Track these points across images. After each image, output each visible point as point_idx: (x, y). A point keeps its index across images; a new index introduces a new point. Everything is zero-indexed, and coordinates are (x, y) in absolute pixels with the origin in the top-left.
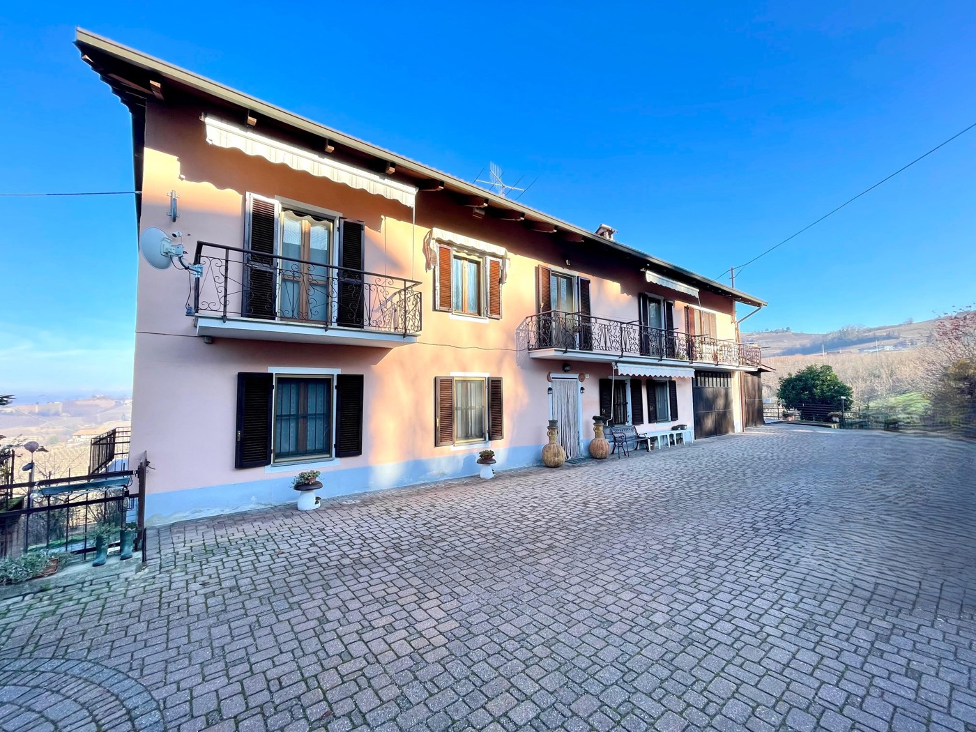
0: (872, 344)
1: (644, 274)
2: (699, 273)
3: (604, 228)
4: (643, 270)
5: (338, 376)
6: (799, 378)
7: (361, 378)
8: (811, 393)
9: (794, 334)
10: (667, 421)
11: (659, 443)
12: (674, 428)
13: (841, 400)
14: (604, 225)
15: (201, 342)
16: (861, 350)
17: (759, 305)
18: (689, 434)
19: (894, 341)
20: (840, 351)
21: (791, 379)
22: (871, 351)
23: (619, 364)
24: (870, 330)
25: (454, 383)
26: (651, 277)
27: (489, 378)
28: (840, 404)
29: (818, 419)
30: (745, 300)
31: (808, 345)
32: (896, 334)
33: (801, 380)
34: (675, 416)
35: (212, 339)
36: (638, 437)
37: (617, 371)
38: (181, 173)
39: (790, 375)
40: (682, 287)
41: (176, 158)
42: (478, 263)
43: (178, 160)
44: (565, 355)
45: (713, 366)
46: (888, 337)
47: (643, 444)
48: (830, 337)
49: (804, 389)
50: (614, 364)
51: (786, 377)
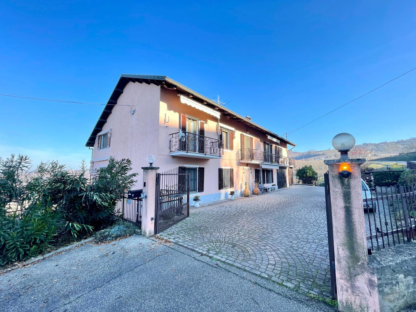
0: (318, 157)
1: (267, 136)
2: (280, 136)
3: (248, 117)
4: (267, 135)
5: (199, 168)
6: (302, 169)
7: (204, 168)
8: (306, 175)
9: (293, 152)
10: (271, 183)
11: (270, 190)
12: (273, 185)
13: (315, 177)
14: (248, 116)
15: (171, 158)
16: (315, 159)
17: (294, 146)
18: (276, 187)
19: (325, 156)
20: (309, 159)
21: (300, 170)
22: (318, 159)
23: (262, 165)
24: (317, 152)
25: (223, 170)
26: (269, 137)
27: (230, 169)
28: (315, 178)
29: (308, 183)
30: (291, 144)
31: (298, 156)
32: (325, 153)
33: (303, 170)
34: (273, 182)
35: (174, 157)
36: (265, 188)
37: (261, 167)
38: (167, 108)
39: (300, 168)
40: (275, 140)
41: (166, 104)
42: (227, 133)
43: (167, 105)
44: (251, 162)
45: (283, 166)
46: (323, 154)
47: (266, 190)
48: (305, 154)
49: (304, 173)
50: (260, 164)
51: (299, 169)
